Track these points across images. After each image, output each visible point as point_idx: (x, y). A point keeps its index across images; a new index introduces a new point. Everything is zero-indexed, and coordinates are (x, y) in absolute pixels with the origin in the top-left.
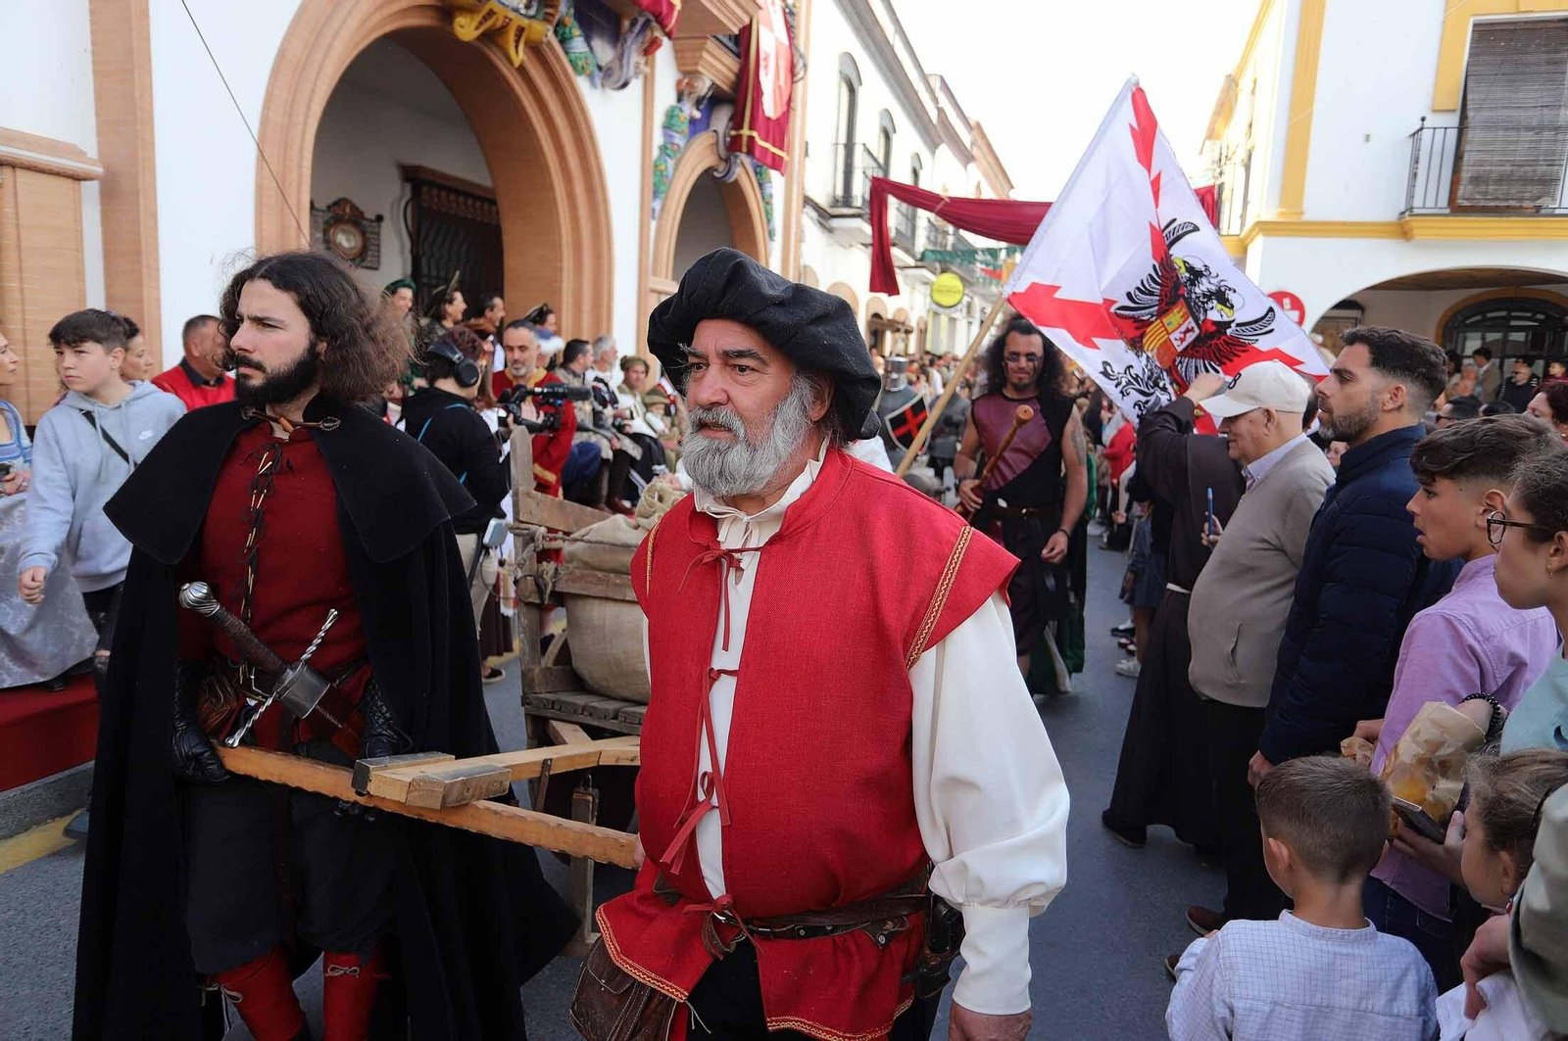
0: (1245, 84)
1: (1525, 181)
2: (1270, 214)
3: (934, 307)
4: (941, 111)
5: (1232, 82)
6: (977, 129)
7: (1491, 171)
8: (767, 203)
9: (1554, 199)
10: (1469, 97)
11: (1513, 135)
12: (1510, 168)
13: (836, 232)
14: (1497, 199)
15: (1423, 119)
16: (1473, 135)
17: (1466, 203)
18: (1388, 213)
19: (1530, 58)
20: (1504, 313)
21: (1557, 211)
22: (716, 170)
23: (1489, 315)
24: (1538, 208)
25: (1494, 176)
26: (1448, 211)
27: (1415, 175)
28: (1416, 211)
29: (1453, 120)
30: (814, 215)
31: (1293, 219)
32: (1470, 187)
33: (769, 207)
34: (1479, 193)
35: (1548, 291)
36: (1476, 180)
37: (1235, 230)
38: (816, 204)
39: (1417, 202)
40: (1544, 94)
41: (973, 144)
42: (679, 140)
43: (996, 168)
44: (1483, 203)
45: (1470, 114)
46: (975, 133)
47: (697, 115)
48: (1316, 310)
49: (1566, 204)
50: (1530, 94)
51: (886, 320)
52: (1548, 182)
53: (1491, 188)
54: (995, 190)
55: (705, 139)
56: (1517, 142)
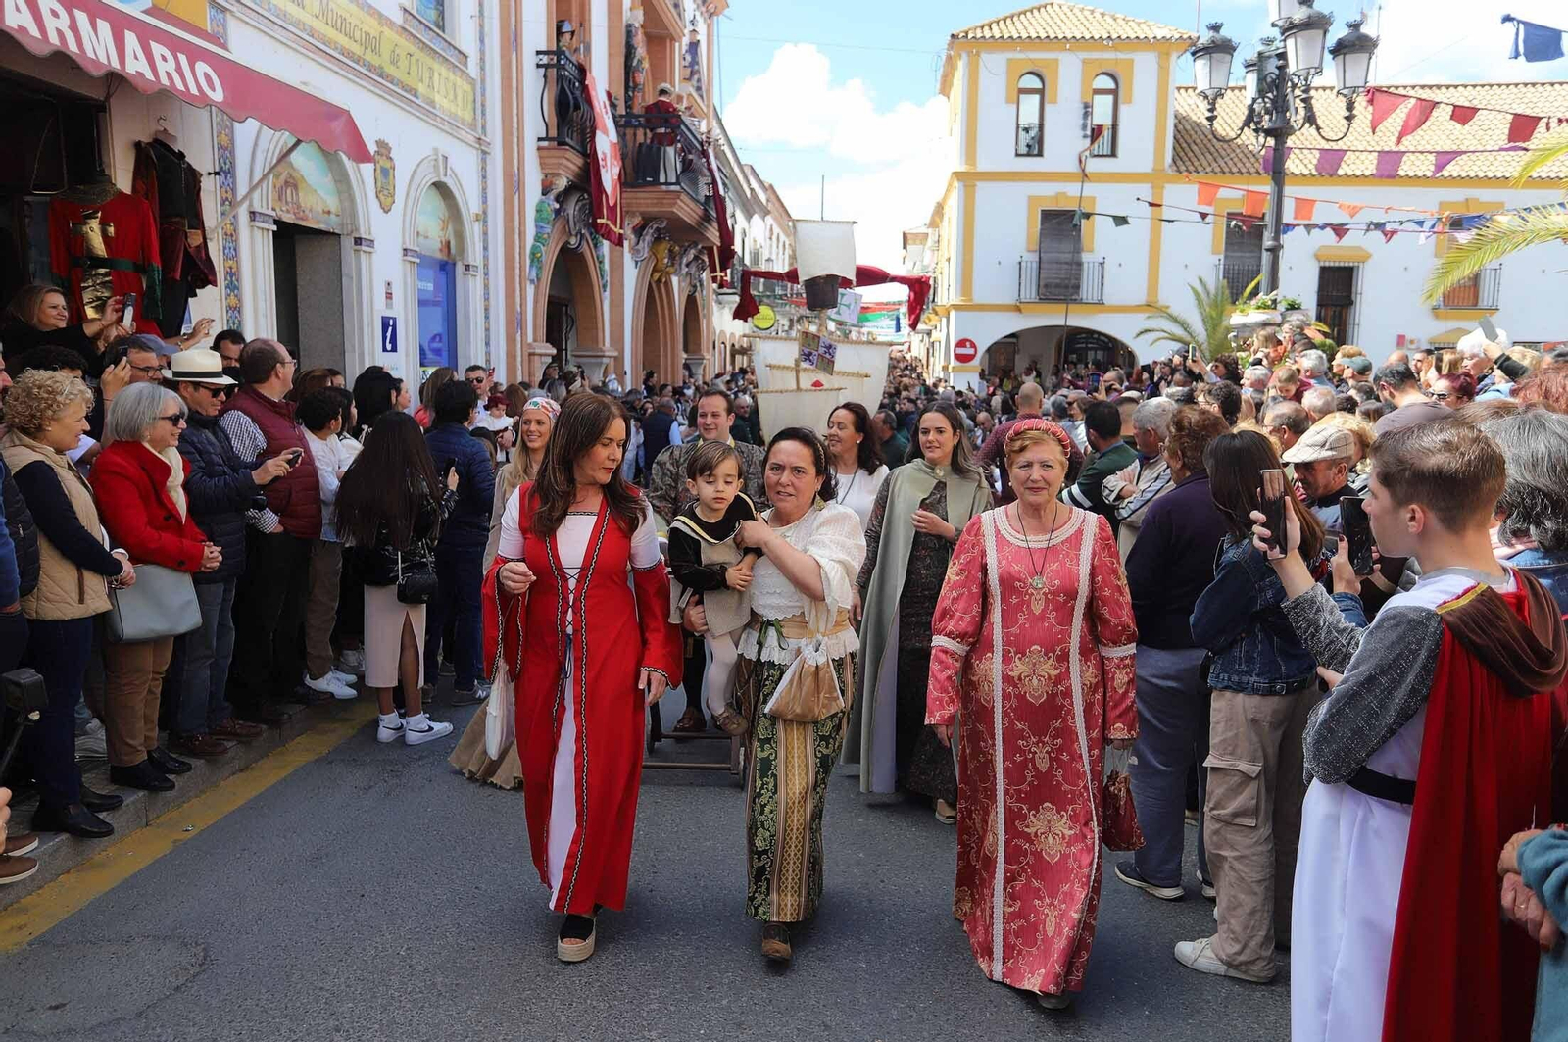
0: (946, 209)
1: (1067, 287)
2: (957, 299)
4: (752, 190)
5: (939, 209)
6: (770, 189)
7: (1054, 282)
9: (1081, 295)
10: (1041, 245)
11: (1060, 266)
12: (1058, 281)
13: (724, 303)
14: (1057, 295)
15: (1022, 255)
16: (1045, 265)
17: (1045, 297)
18: (1010, 298)
19: (1065, 228)
20: (1085, 340)
21: (1084, 301)
24: (1074, 300)
25: (1055, 284)
26: (1037, 299)
27: (1022, 283)
28: (1023, 300)
29: (1035, 257)
31: (967, 303)
32: (1045, 289)
34: (1049, 292)
36: (1046, 286)
37: (944, 303)
39: (1023, 296)
40: (1072, 245)
41: (768, 201)
42: (685, 285)
43: (781, 210)
44: (1052, 297)
45: (1043, 254)
46: (769, 192)
47: (687, 270)
48: (982, 348)
49: (1084, 297)
50: (1067, 246)
51: (737, 347)
52: (1077, 287)
53: (1053, 290)
54: (780, 226)
55: (688, 280)
56: (1061, 269)
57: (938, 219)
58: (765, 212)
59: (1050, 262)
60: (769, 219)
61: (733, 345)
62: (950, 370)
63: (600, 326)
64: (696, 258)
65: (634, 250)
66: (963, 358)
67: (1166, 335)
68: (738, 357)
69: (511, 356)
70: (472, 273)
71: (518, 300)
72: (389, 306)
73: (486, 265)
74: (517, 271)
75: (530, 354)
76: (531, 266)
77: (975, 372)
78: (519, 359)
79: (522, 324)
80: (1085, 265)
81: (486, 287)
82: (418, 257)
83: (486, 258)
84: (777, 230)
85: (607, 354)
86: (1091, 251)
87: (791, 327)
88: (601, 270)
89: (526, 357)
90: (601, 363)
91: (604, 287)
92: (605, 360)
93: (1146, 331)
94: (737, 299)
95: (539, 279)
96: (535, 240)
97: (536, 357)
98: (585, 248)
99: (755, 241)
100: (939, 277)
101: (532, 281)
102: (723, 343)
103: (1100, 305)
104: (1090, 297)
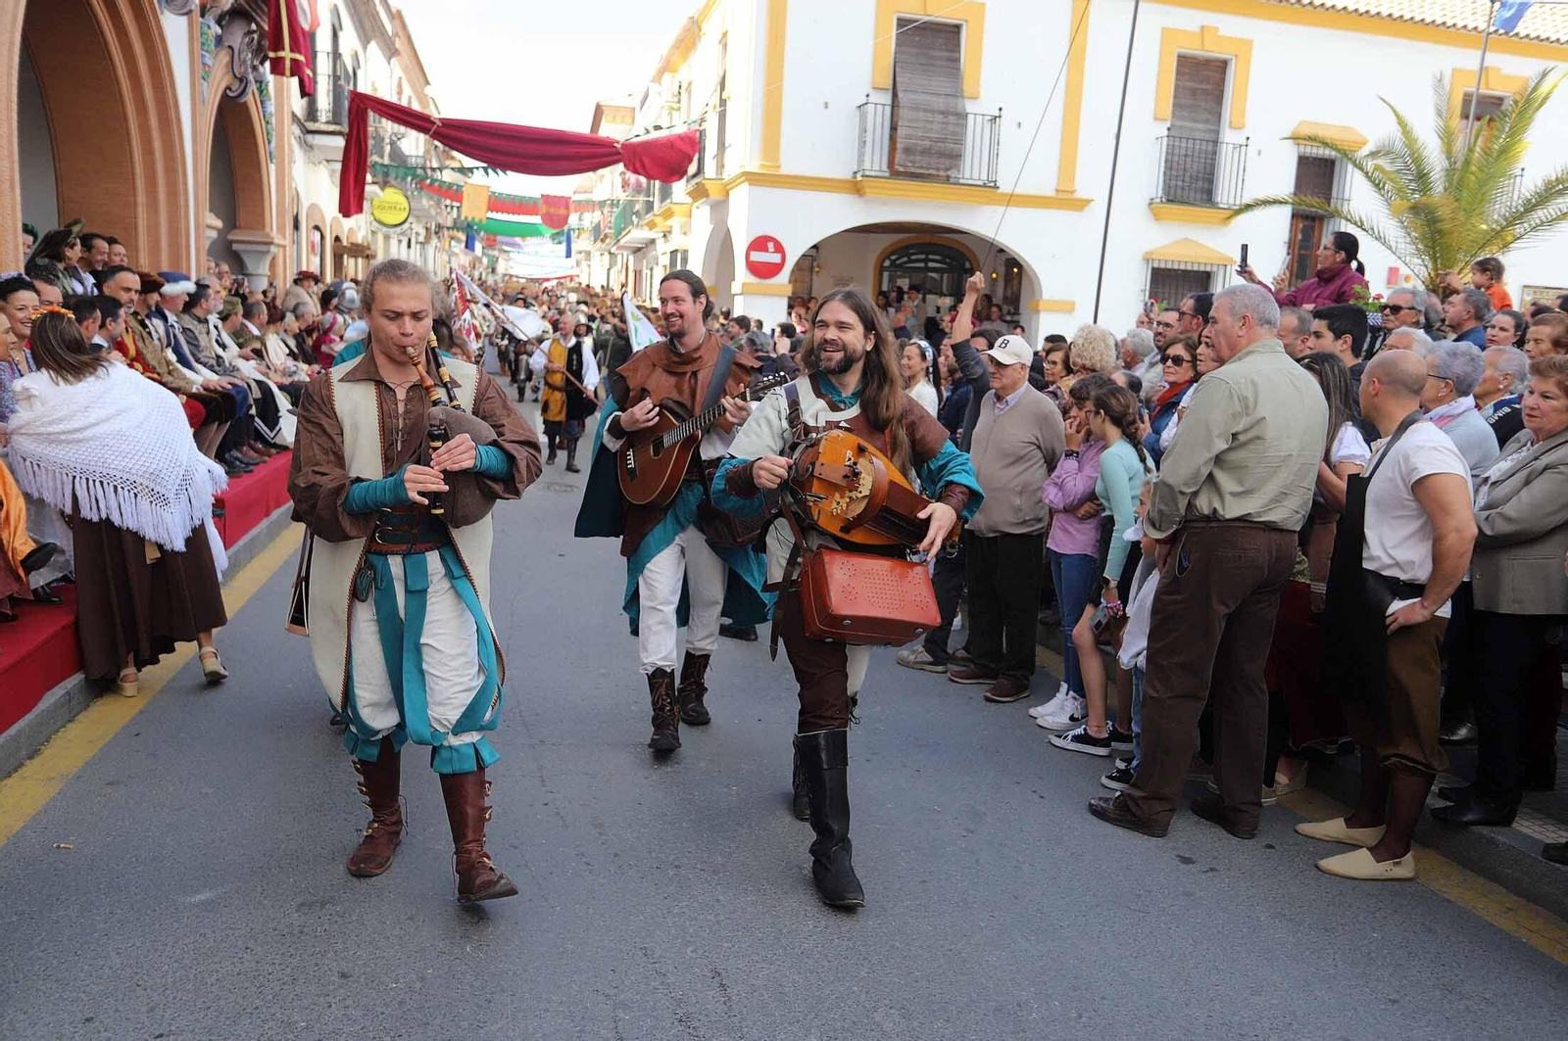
1: (941, 154)
2: (754, 167)
3: (375, 224)
6: (397, 17)
7: (917, 145)
8: (267, 123)
9: (959, 171)
10: (898, 79)
11: (929, 116)
12: (927, 143)
13: (316, 150)
14: (922, 168)
15: (868, 96)
16: (904, 113)
17: (901, 169)
18: (841, 169)
19: (937, 53)
20: (923, 256)
21: (962, 181)
22: (230, 89)
23: (914, 257)
24: (948, 177)
25: (919, 148)
26: (887, 175)
27: (865, 142)
28: (867, 173)
29: (887, 99)
30: (297, 131)
31: (773, 172)
32: (904, 157)
33: (269, 126)
34: (910, 161)
35: (955, 241)
36: (907, 150)
38: (299, 120)
39: (867, 165)
40: (948, 85)
41: (397, 35)
42: (209, 62)
44: (913, 170)
45: (900, 95)
46: (397, 22)
47: (219, 31)
48: (792, 256)
49: (967, 175)
50: (939, 83)
51: (345, 243)
52: (955, 157)
53: (918, 158)
54: (413, 86)
55: (224, 57)
56: (932, 122)
58: (391, 52)
59: (915, 108)
61: (337, 239)
62: (736, 288)
66: (760, 270)
68: (349, 263)
77: (781, 296)
80: (971, 118)
84: (407, 90)
86: (975, 98)
99: (375, 90)
102: (317, 228)
103: (989, 189)
104: (975, 176)
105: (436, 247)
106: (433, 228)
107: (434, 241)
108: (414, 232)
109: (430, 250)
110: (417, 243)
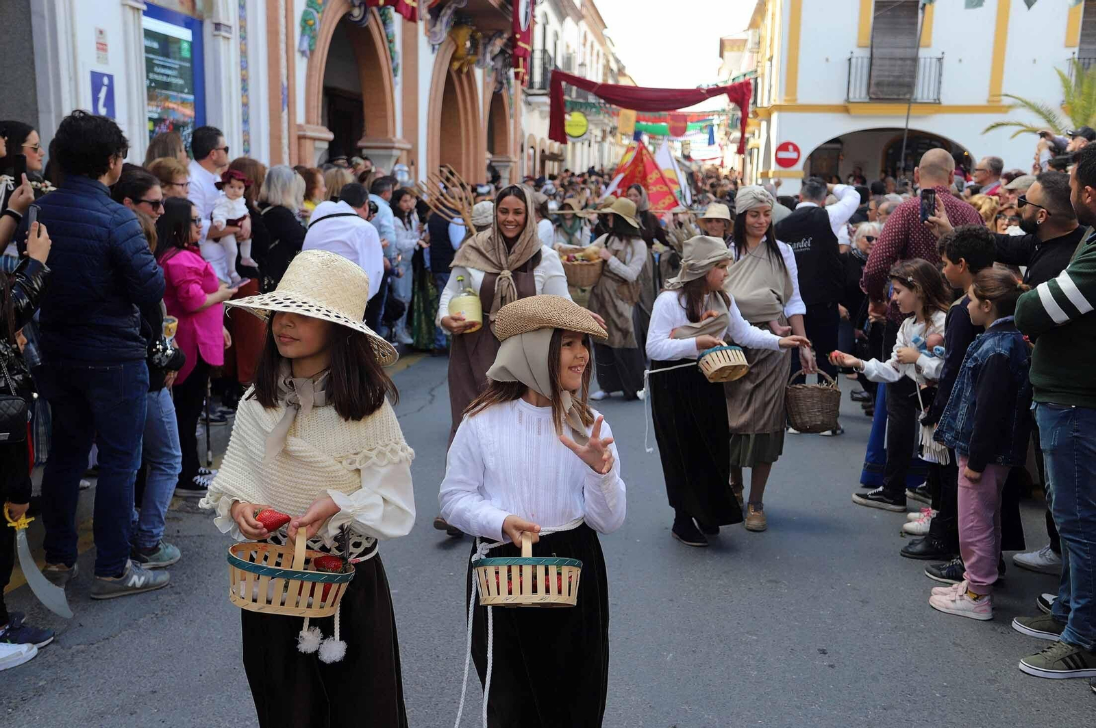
1: (901, 85)
2: (782, 100)
5: (761, 6)
7: (885, 80)
9: (914, 96)
10: (874, 41)
11: (893, 62)
12: (891, 79)
13: (533, 105)
14: (888, 94)
15: (853, 52)
16: (874, 61)
17: (875, 97)
18: (838, 99)
19: (902, 21)
21: (918, 101)
22: (496, 88)
24: (908, 99)
25: (886, 82)
26: (867, 100)
27: (849, 81)
28: (851, 100)
29: (866, 53)
31: (790, 104)
32: (876, 88)
33: (510, 101)
34: (880, 91)
36: (878, 84)
37: (765, 104)
38: (525, 91)
39: (851, 96)
41: (582, 6)
43: (595, 16)
44: (881, 96)
45: (874, 50)
47: (492, 63)
48: (805, 153)
49: (919, 97)
50: (903, 40)
51: (547, 152)
52: (910, 86)
53: (885, 89)
54: (594, 33)
55: (494, 75)
56: (894, 66)
57: (759, 19)
58: (579, 17)
59: (883, 58)
60: (583, 24)
61: (543, 151)
62: (770, 176)
63: (390, 113)
64: (502, 52)
65: (431, 34)
66: (784, 163)
67: (1024, 128)
68: (549, 164)
69: (275, 138)
70: (224, 34)
71: (284, 71)
72: (103, 60)
73: (243, 28)
74: (282, 37)
75: (301, 138)
76: (303, 34)
77: (797, 177)
78: (285, 141)
79: (289, 102)
80: (922, 61)
81: (244, 53)
82: (145, 3)
83: (242, 19)
84: (590, 37)
85: (397, 145)
86: (928, 46)
87: (604, 138)
88: (391, 51)
89: (294, 140)
90: (391, 156)
91: (395, 70)
92: (395, 152)
93: (998, 125)
94: (547, 100)
95: (312, 52)
96: (308, 6)
97: (308, 143)
98: (371, 22)
99: (568, 47)
100: (759, 80)
101: (303, 53)
102: (532, 147)
103: (936, 105)
104: (925, 96)
105: (611, 143)
106: (608, 129)
107: (610, 139)
108: (593, 136)
109: (606, 145)
110: (596, 142)
